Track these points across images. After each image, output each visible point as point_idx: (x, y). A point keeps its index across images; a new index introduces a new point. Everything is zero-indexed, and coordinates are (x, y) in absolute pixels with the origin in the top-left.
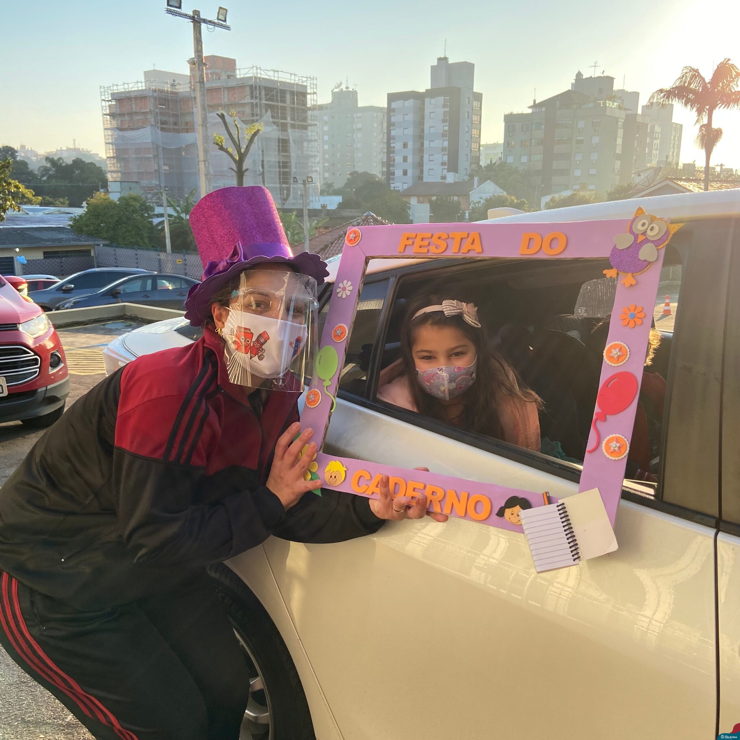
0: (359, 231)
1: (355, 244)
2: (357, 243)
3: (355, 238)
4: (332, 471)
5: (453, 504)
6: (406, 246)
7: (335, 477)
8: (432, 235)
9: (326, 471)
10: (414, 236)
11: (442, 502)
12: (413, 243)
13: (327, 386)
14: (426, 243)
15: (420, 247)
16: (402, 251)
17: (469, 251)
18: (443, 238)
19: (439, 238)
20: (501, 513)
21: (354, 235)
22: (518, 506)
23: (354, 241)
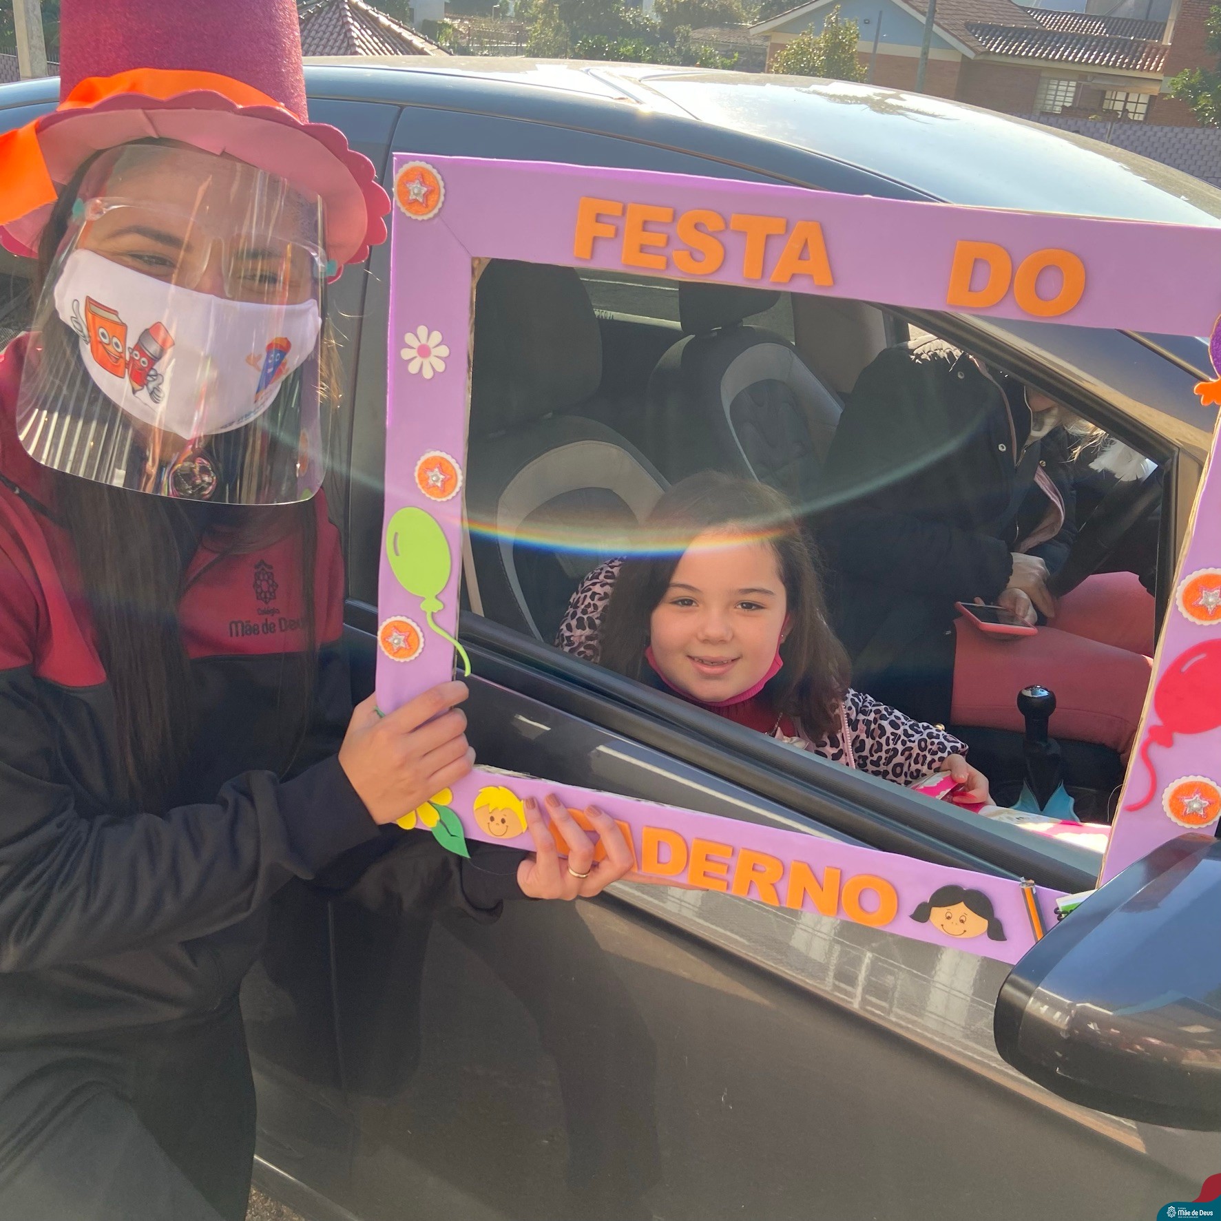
0: (435, 171)
1: (431, 215)
2: (436, 211)
3: (426, 196)
5: (805, 889)
6: (595, 239)
7: (503, 821)
8: (675, 217)
9: (475, 807)
10: (619, 213)
11: (782, 887)
12: (617, 233)
13: (433, 613)
14: (658, 239)
15: (642, 249)
16: (588, 257)
17: (793, 276)
18: (710, 229)
19: (697, 226)
20: (922, 914)
21: (424, 190)
22: (962, 903)
23: (427, 206)
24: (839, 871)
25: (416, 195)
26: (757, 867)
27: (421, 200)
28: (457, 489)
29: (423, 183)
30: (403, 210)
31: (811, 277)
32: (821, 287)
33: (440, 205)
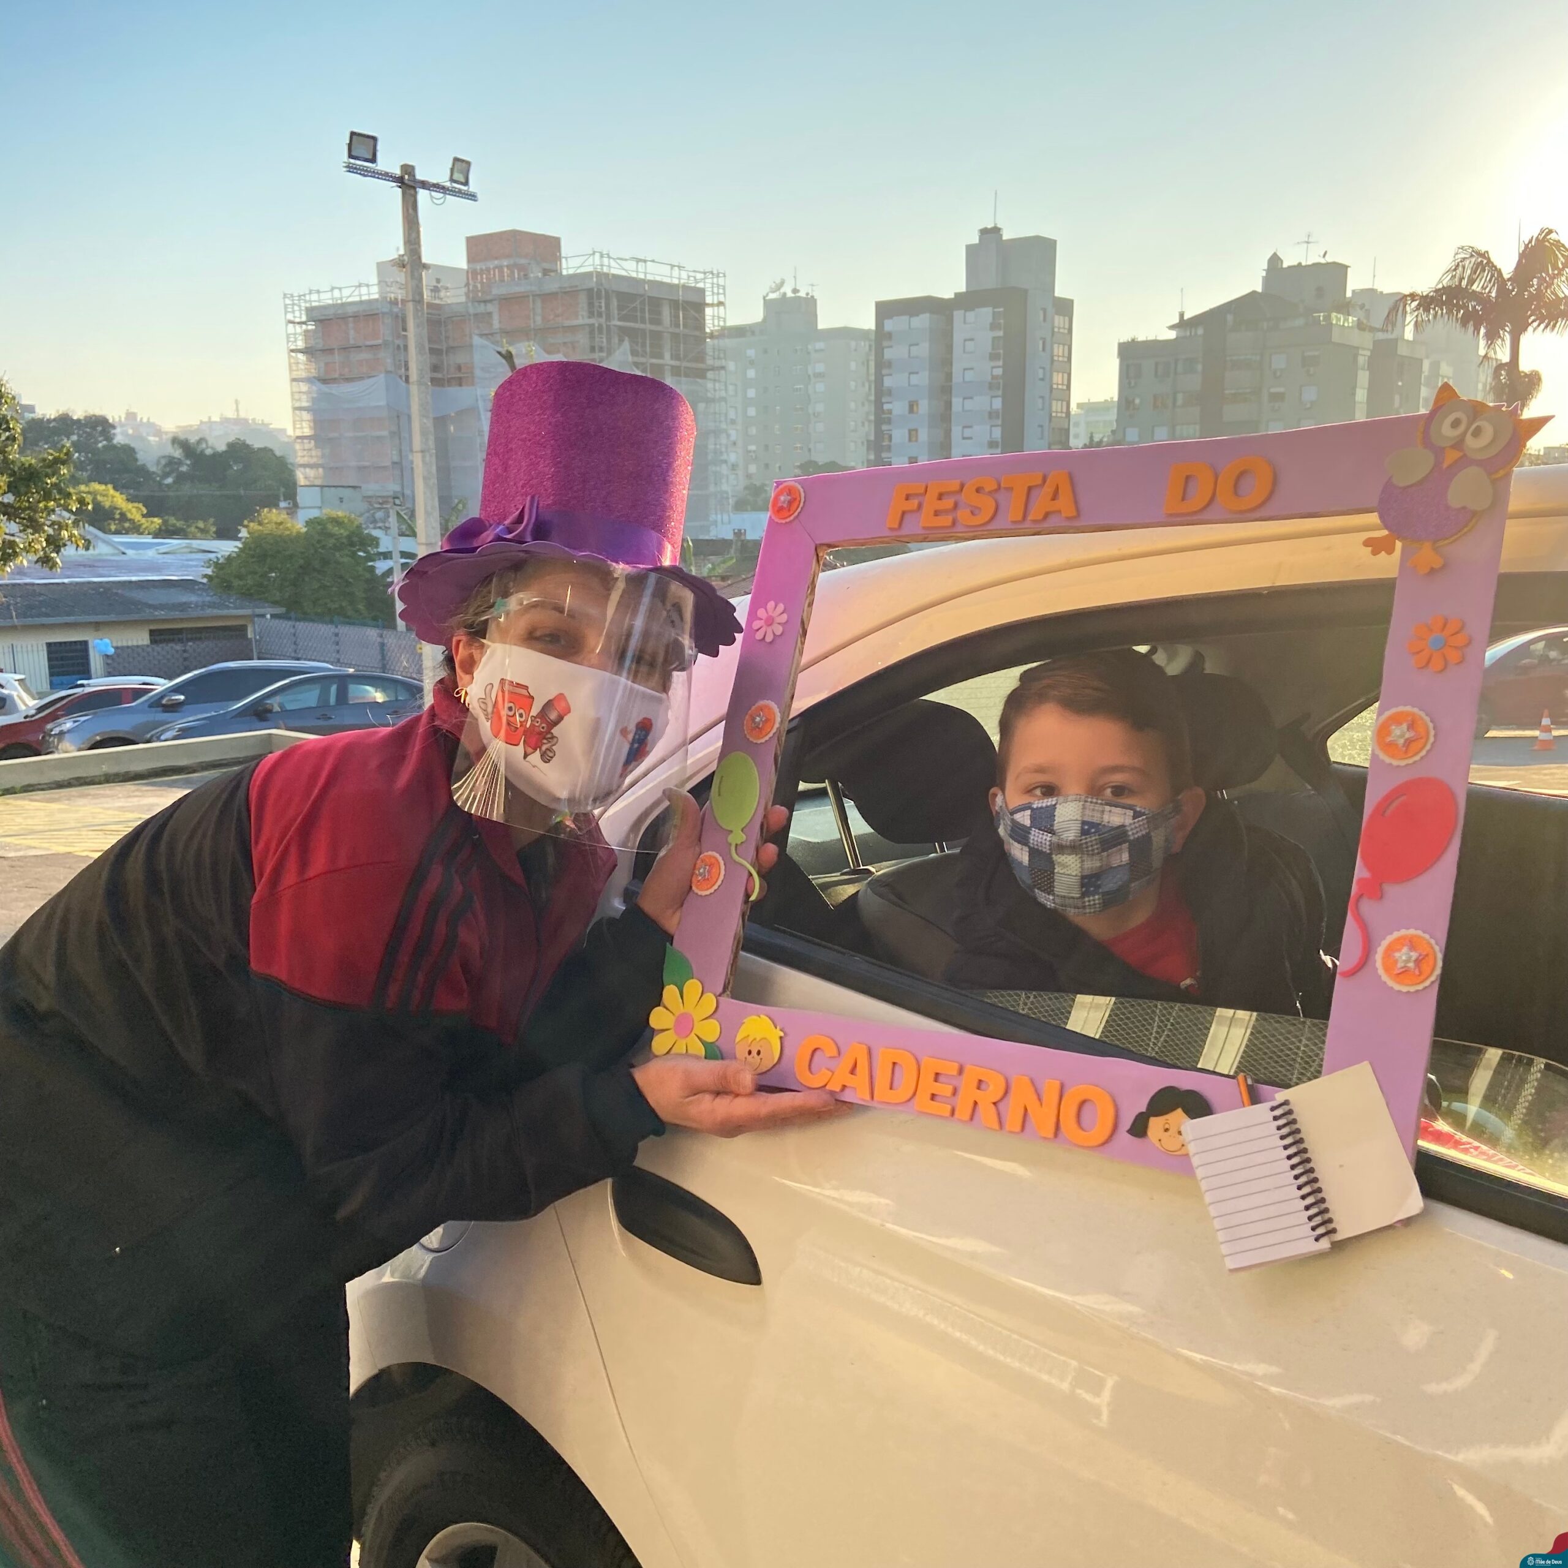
0: (799, 487)
1: (792, 518)
2: (796, 514)
3: (790, 503)
4: (750, 1039)
5: (1026, 1110)
6: (904, 513)
7: (759, 1053)
8: (962, 486)
9: (738, 1039)
10: (922, 491)
11: (1001, 1106)
12: (920, 506)
13: (737, 845)
14: (948, 503)
15: (937, 513)
16: (896, 526)
17: (1047, 515)
18: (987, 490)
19: (978, 490)
20: (1139, 1128)
21: (789, 498)
22: (1179, 1111)
23: (789, 510)
24: (1058, 1082)
25: (784, 502)
26: (983, 1086)
27: (785, 505)
28: (774, 730)
29: (789, 493)
30: (773, 518)
31: (1059, 512)
32: (1068, 518)
33: (799, 509)
